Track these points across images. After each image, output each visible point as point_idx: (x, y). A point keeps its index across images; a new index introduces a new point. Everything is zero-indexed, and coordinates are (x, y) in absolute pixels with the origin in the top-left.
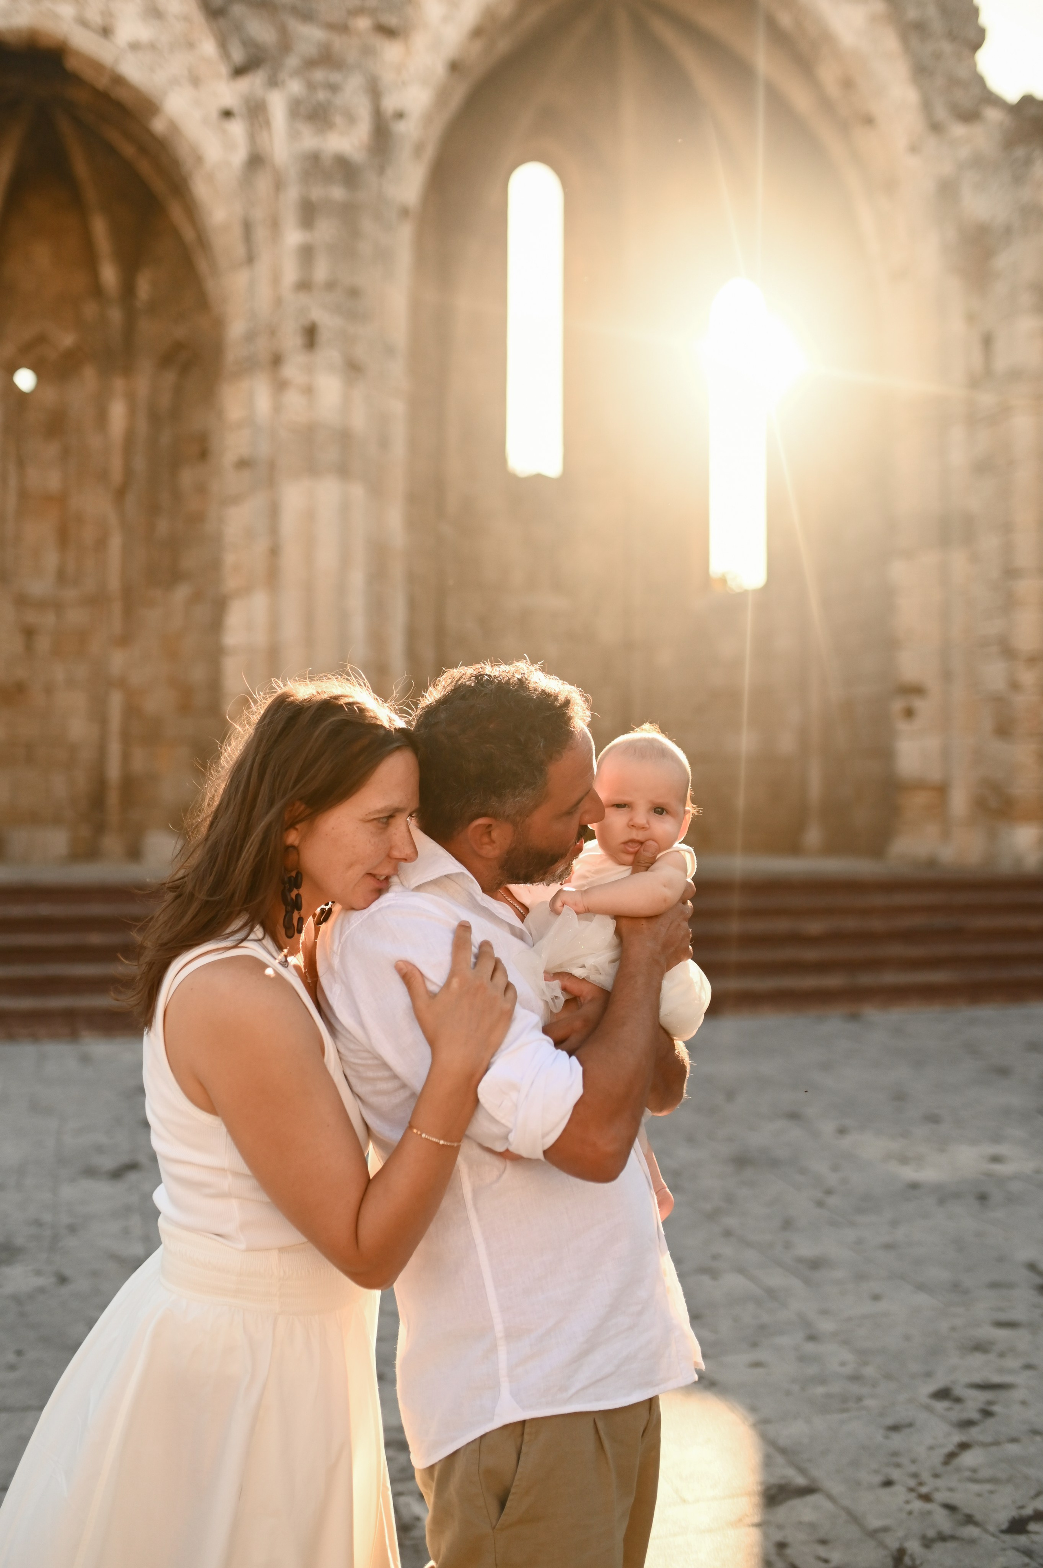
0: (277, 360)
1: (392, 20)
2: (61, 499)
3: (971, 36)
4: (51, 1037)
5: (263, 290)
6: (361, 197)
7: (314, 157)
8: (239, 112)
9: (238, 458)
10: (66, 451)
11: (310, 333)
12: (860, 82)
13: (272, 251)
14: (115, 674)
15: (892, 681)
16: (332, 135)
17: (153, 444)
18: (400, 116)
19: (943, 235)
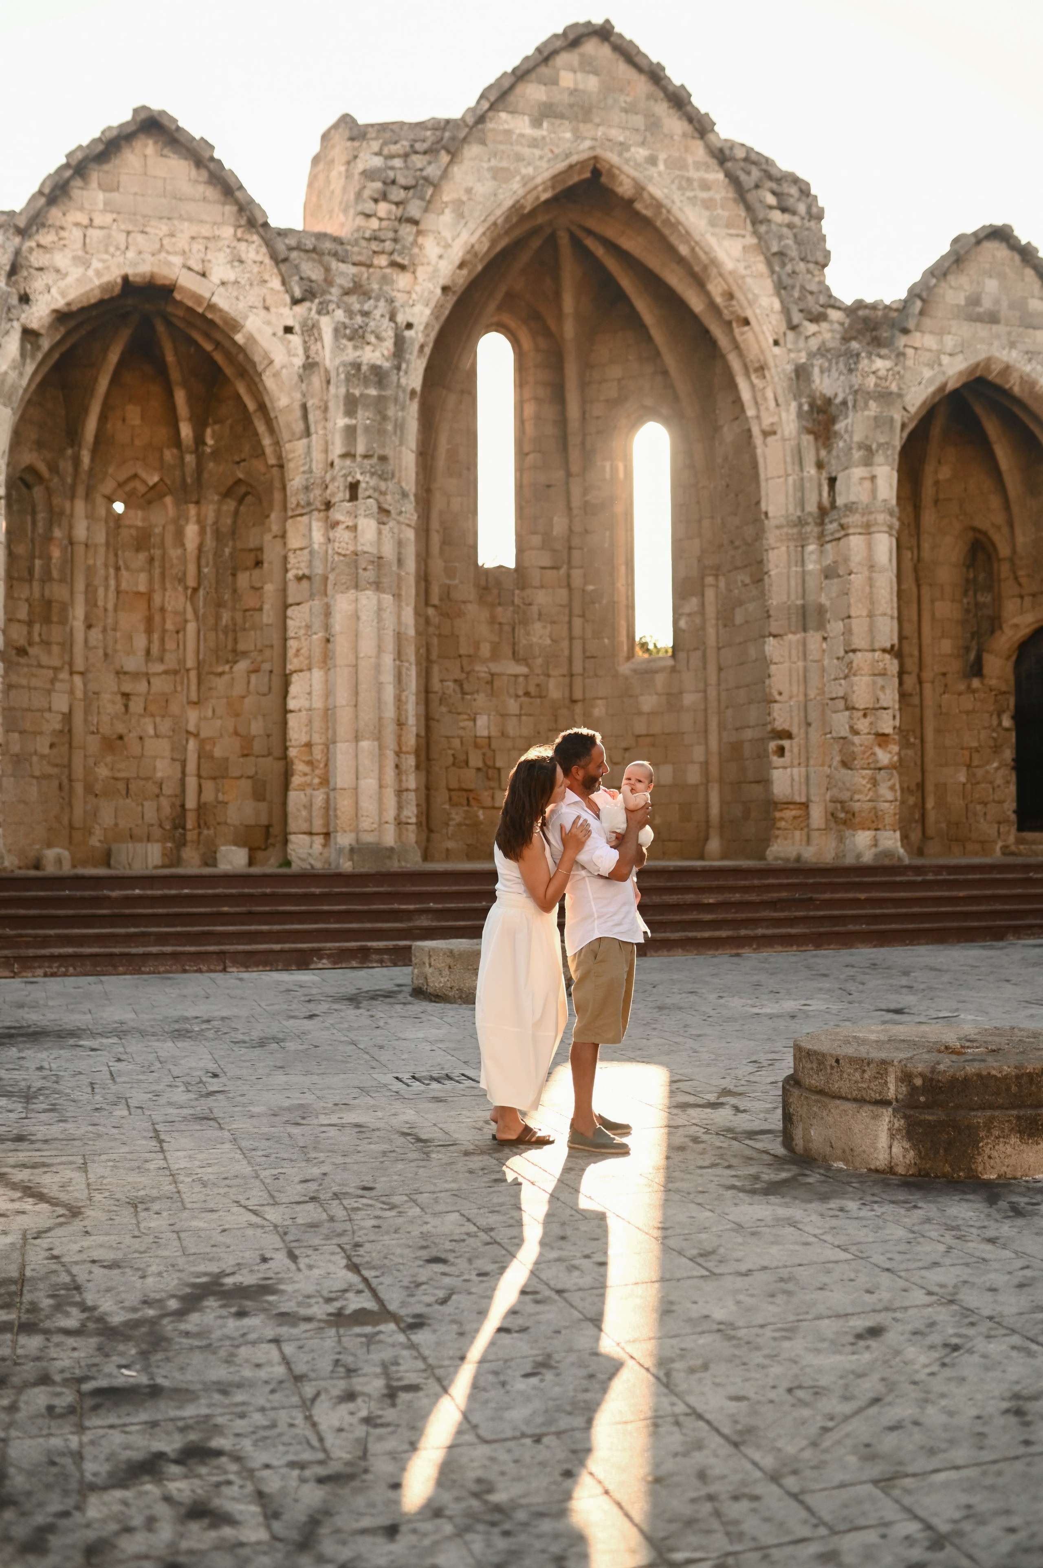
0: (328, 505)
1: (403, 260)
2: (148, 596)
3: (821, 259)
4: (210, 971)
5: (317, 455)
6: (388, 393)
7: (357, 366)
8: (297, 329)
9: (300, 573)
10: (151, 560)
11: (354, 488)
12: (738, 294)
13: (325, 428)
14: (191, 728)
15: (769, 727)
16: (368, 348)
17: (218, 554)
18: (409, 326)
19: (800, 406)
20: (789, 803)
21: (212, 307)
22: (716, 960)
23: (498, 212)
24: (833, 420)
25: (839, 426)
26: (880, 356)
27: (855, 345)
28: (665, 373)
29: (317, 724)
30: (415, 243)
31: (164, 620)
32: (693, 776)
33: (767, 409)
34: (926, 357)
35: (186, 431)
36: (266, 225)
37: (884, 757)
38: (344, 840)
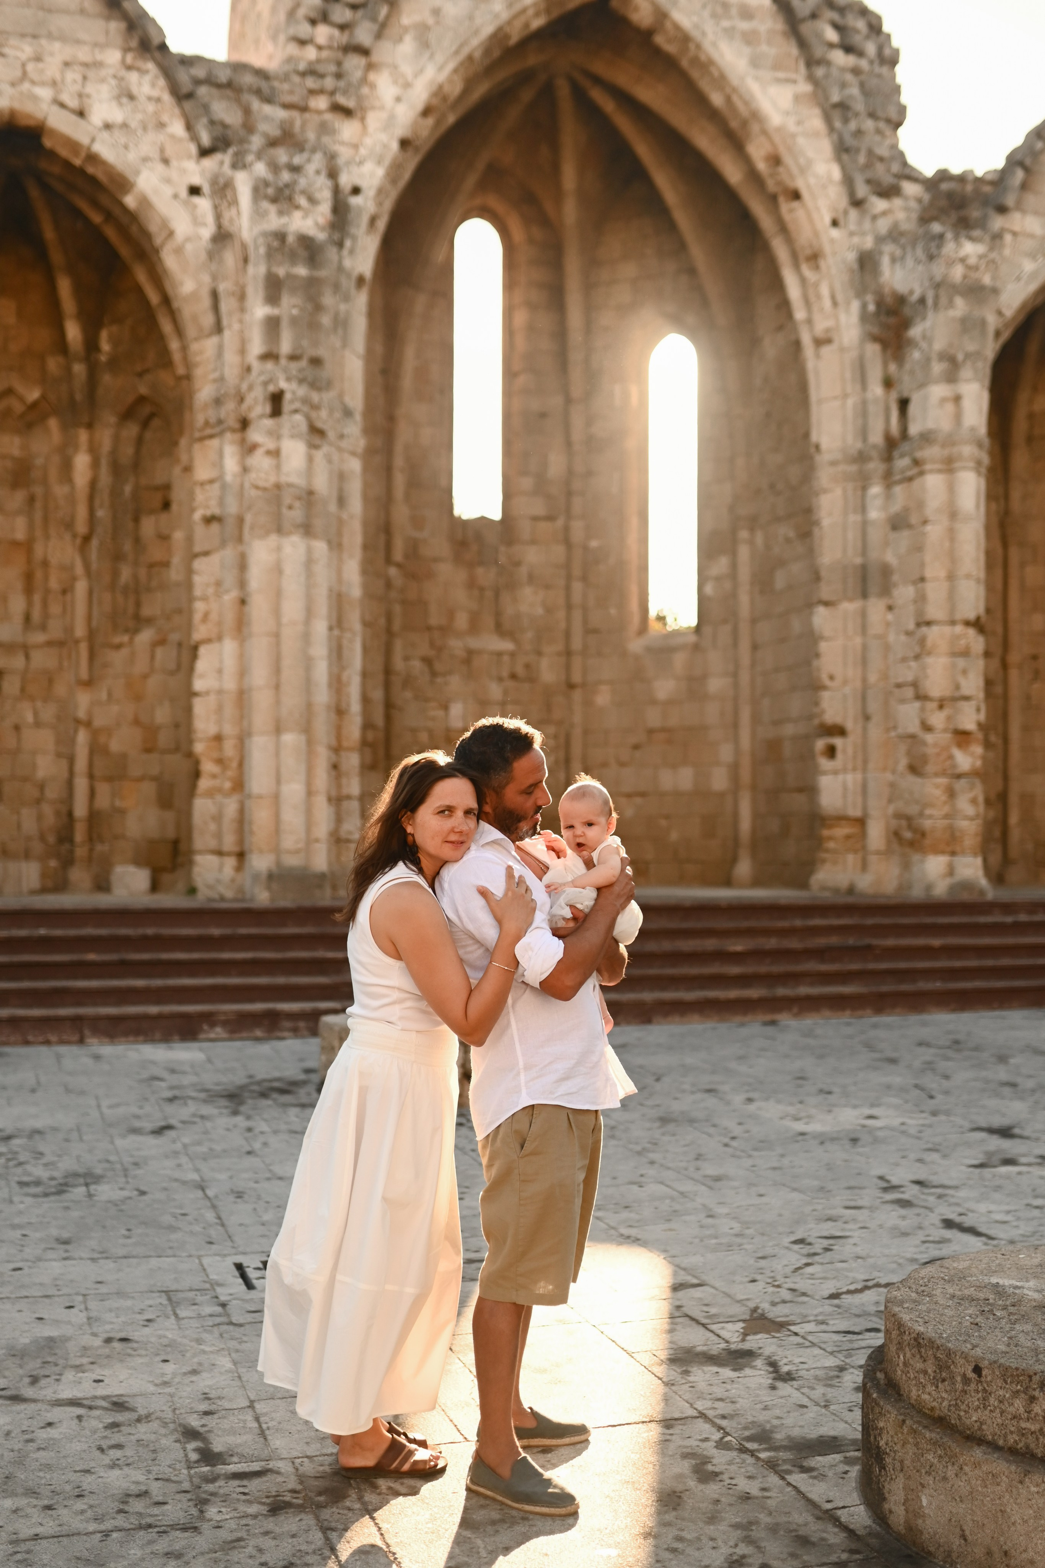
0: (245, 424)
1: (348, 102)
2: (27, 546)
3: (893, 114)
4: (62, 1042)
5: (231, 358)
6: (323, 273)
7: (281, 236)
8: (206, 189)
9: (208, 513)
10: (31, 499)
11: (276, 400)
12: (787, 159)
13: (241, 321)
14: (81, 714)
15: (816, 722)
16: (297, 215)
17: (115, 493)
18: (356, 191)
19: (864, 306)
20: (841, 819)
21: (93, 158)
22: (744, 1031)
23: (475, 42)
24: (906, 324)
25: (915, 332)
26: (971, 239)
27: (936, 228)
28: (692, 271)
29: (229, 710)
30: (364, 80)
31: (46, 578)
32: (719, 781)
33: (822, 310)
34: (1028, 244)
35: (73, 332)
36: (163, 47)
37: (965, 760)
38: (260, 862)
